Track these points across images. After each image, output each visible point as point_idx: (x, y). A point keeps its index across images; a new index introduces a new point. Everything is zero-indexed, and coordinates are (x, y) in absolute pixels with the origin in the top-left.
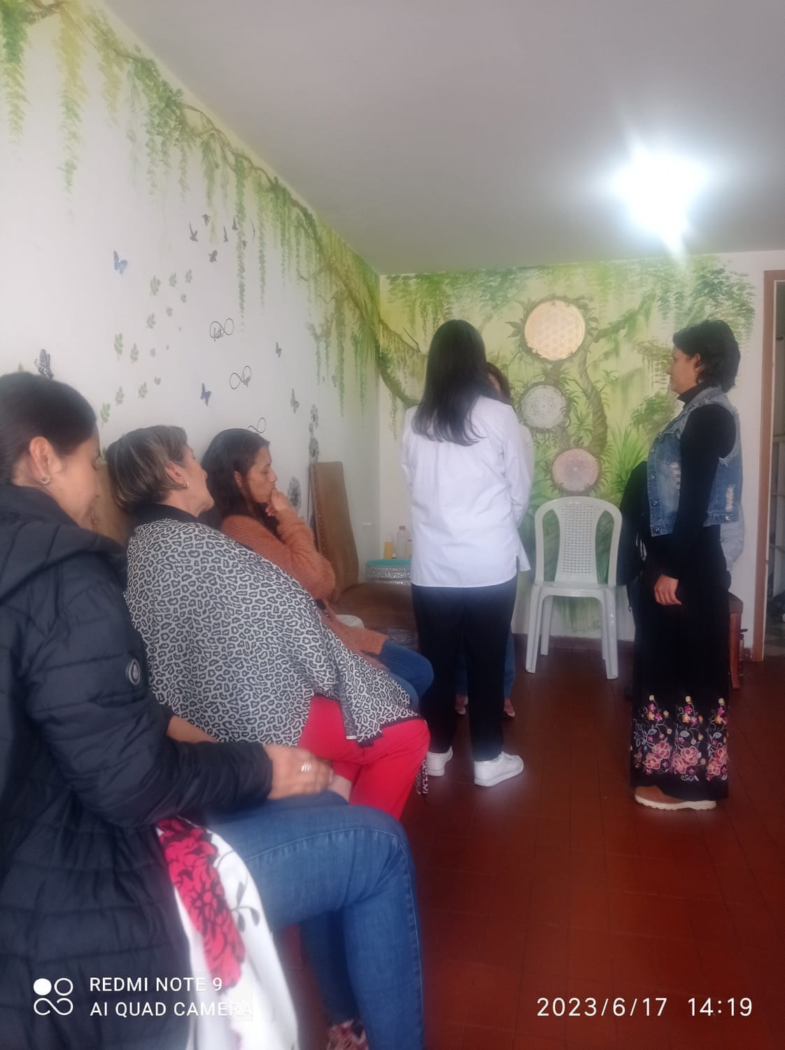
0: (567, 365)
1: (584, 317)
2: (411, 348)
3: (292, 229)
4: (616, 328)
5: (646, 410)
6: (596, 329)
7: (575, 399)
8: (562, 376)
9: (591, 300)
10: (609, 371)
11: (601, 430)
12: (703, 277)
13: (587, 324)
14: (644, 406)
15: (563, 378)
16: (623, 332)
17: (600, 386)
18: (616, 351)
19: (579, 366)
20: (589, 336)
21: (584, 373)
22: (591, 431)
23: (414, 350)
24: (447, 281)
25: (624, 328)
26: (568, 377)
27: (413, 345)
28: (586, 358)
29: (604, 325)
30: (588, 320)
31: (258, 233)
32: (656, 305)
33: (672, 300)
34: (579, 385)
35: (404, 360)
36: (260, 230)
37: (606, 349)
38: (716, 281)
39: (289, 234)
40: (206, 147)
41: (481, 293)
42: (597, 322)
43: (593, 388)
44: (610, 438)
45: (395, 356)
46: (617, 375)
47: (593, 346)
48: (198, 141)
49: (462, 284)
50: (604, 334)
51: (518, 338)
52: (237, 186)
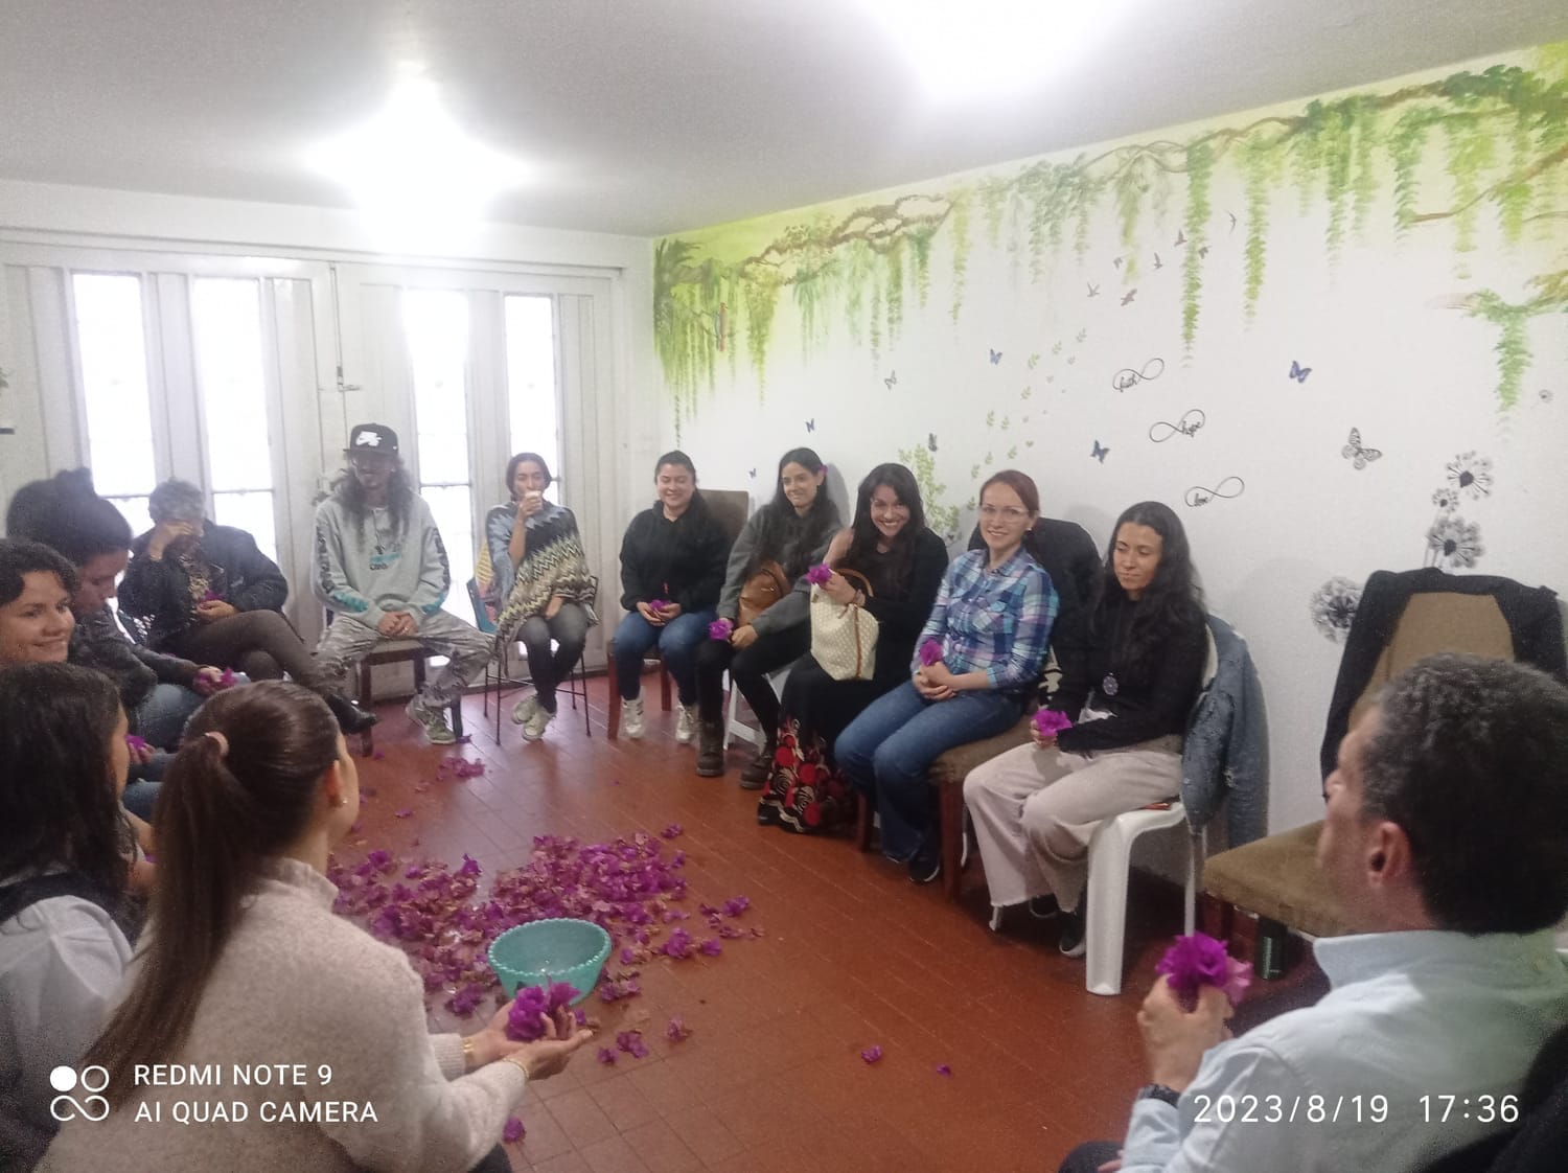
40: (1125, 182)
48: (1111, 184)
52: (1190, 187)
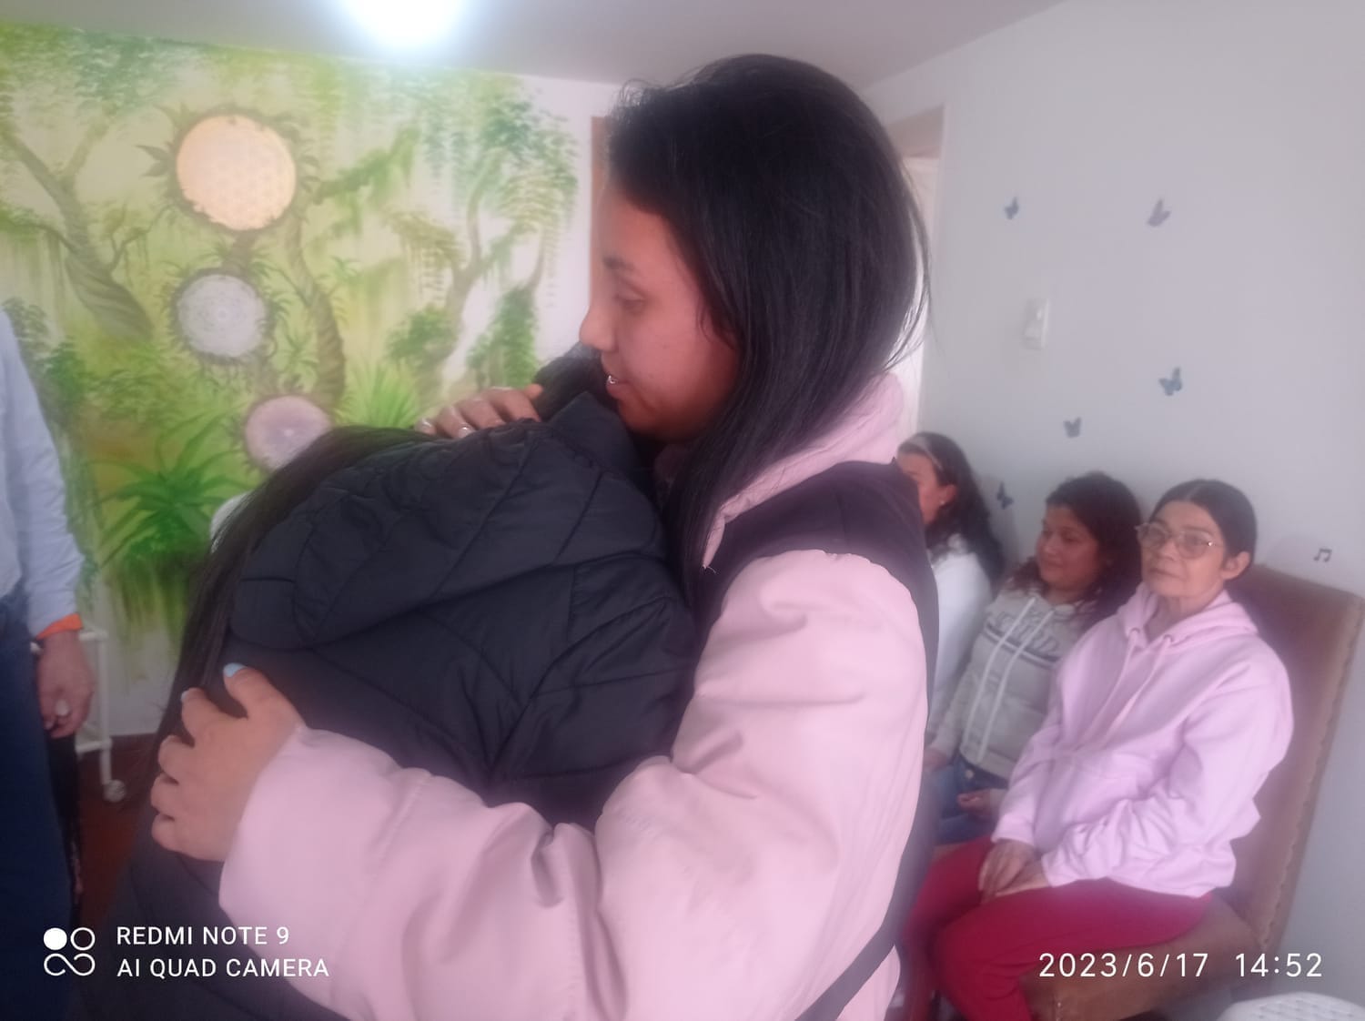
0: (263, 240)
1: (293, 153)
4: (351, 182)
5: (412, 332)
6: (316, 178)
7: (284, 305)
8: (255, 260)
9: (305, 123)
10: (343, 257)
11: (333, 364)
12: (498, 111)
13: (298, 169)
14: (407, 327)
15: (259, 264)
16: (365, 191)
17: (328, 284)
18: (354, 224)
19: (287, 244)
20: (304, 192)
21: (296, 257)
22: (314, 365)
25: (366, 183)
26: (265, 261)
28: (299, 230)
29: (331, 175)
30: (301, 160)
32: (421, 149)
33: (448, 144)
34: (287, 278)
37: (337, 217)
38: (518, 123)
41: (78, 78)
42: (317, 166)
43: (316, 288)
44: (350, 379)
46: (357, 266)
47: (312, 211)
49: (32, 51)
50: (329, 190)
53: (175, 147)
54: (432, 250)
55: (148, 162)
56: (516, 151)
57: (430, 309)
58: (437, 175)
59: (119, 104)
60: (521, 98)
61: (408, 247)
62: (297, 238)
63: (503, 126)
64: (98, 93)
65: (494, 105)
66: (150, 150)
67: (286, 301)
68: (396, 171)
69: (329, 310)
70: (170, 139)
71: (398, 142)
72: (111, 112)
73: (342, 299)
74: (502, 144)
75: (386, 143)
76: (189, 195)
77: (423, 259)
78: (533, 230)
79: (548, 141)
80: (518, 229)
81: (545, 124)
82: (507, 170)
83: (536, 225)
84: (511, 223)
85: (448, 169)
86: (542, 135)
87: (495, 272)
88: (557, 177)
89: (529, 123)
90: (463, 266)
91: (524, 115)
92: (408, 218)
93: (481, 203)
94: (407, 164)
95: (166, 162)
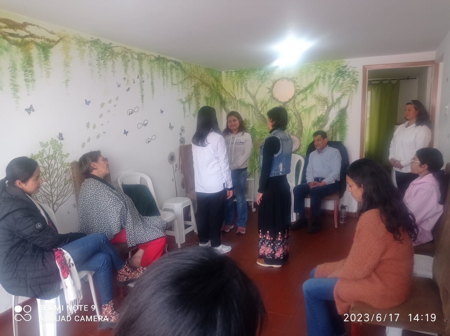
0: (288, 104)
1: (294, 85)
2: (233, 98)
3: (168, 70)
4: (306, 89)
5: (317, 121)
6: (299, 90)
9: (297, 79)
10: (303, 106)
11: (301, 128)
12: (339, 69)
13: (295, 88)
16: (309, 91)
17: (300, 111)
18: (306, 98)
19: (293, 104)
20: (296, 93)
21: (294, 107)
22: (297, 129)
23: (234, 98)
24: (245, 73)
25: (309, 89)
27: (234, 96)
28: (295, 101)
29: (302, 88)
30: (296, 86)
31: (150, 76)
32: (321, 80)
33: (327, 78)
34: (292, 111)
35: (231, 102)
36: (151, 75)
37: (302, 97)
38: (344, 70)
39: (167, 72)
40: (124, 57)
41: (257, 77)
42: (299, 87)
43: (298, 112)
44: (304, 131)
45: (228, 101)
46: (306, 107)
47: (298, 97)
48: (120, 56)
49: (251, 74)
50: (302, 92)
51: (270, 93)
52: (139, 64)
53: (273, 87)
54: (322, 102)
55: (268, 91)
56: (343, 77)
57: (321, 115)
58: (324, 85)
59: (264, 80)
60: (345, 64)
61: (317, 102)
62: (295, 102)
63: (340, 72)
64: (261, 79)
65: (338, 67)
66: (268, 88)
67: (292, 116)
68: (315, 86)
69: (300, 117)
70: (272, 85)
71: (316, 80)
72: (262, 82)
73: (303, 115)
74: (339, 76)
75: (313, 80)
76: (275, 96)
77: (320, 104)
78: (347, 95)
79: (351, 73)
80: (343, 95)
81: (350, 70)
82: (341, 82)
83: (347, 93)
84: (341, 94)
85: (327, 84)
86: (350, 72)
87: (337, 106)
88: (353, 81)
89: (347, 70)
90: (329, 105)
91: (345, 68)
92: (317, 95)
93: (335, 90)
94: (318, 84)
95: (271, 90)
